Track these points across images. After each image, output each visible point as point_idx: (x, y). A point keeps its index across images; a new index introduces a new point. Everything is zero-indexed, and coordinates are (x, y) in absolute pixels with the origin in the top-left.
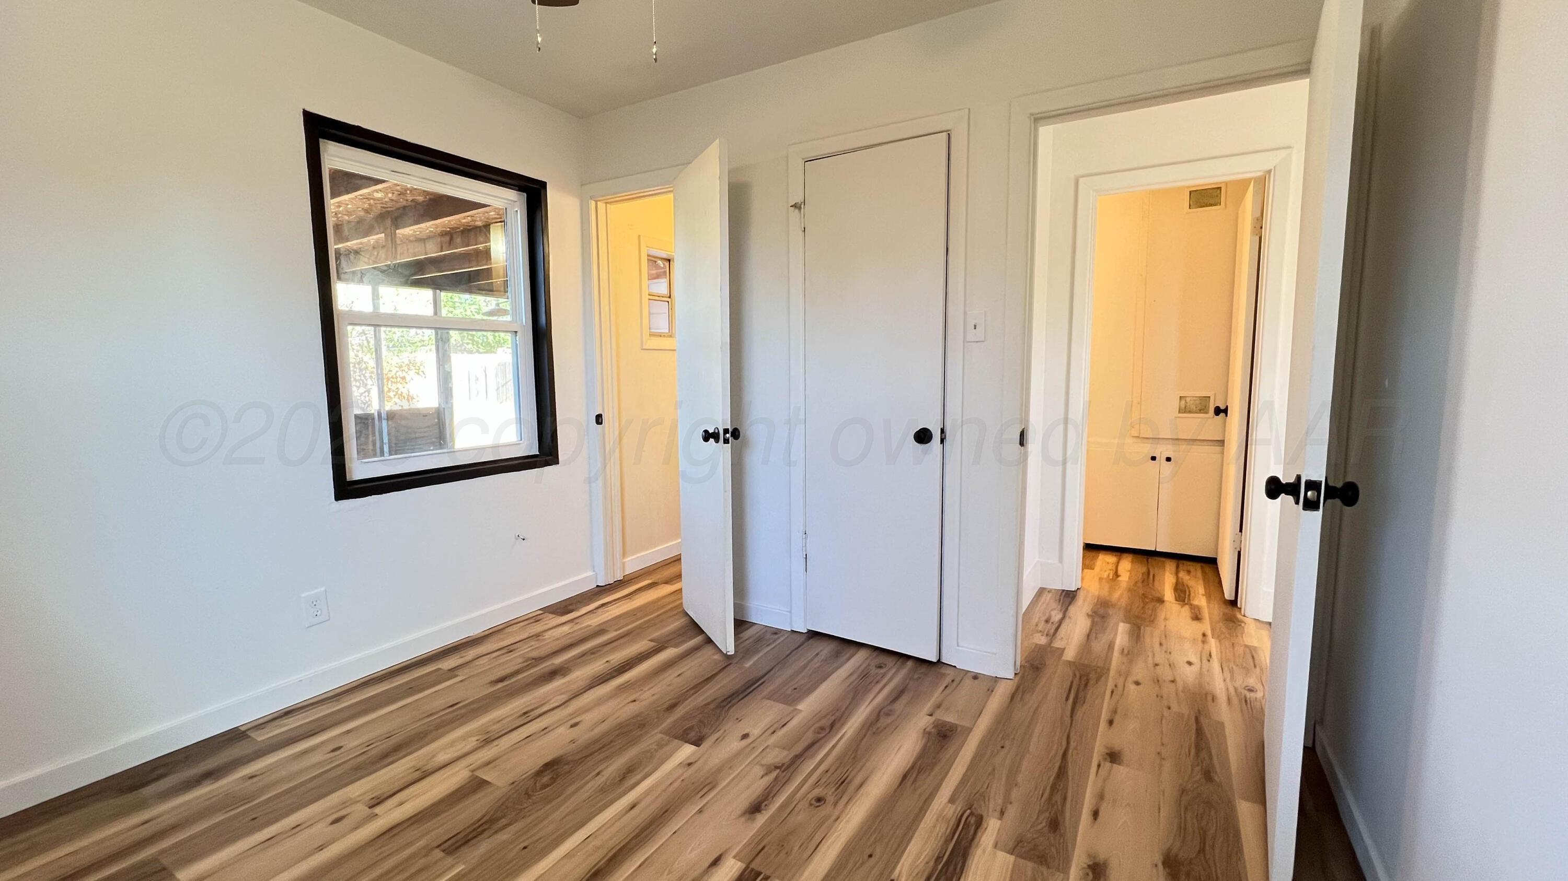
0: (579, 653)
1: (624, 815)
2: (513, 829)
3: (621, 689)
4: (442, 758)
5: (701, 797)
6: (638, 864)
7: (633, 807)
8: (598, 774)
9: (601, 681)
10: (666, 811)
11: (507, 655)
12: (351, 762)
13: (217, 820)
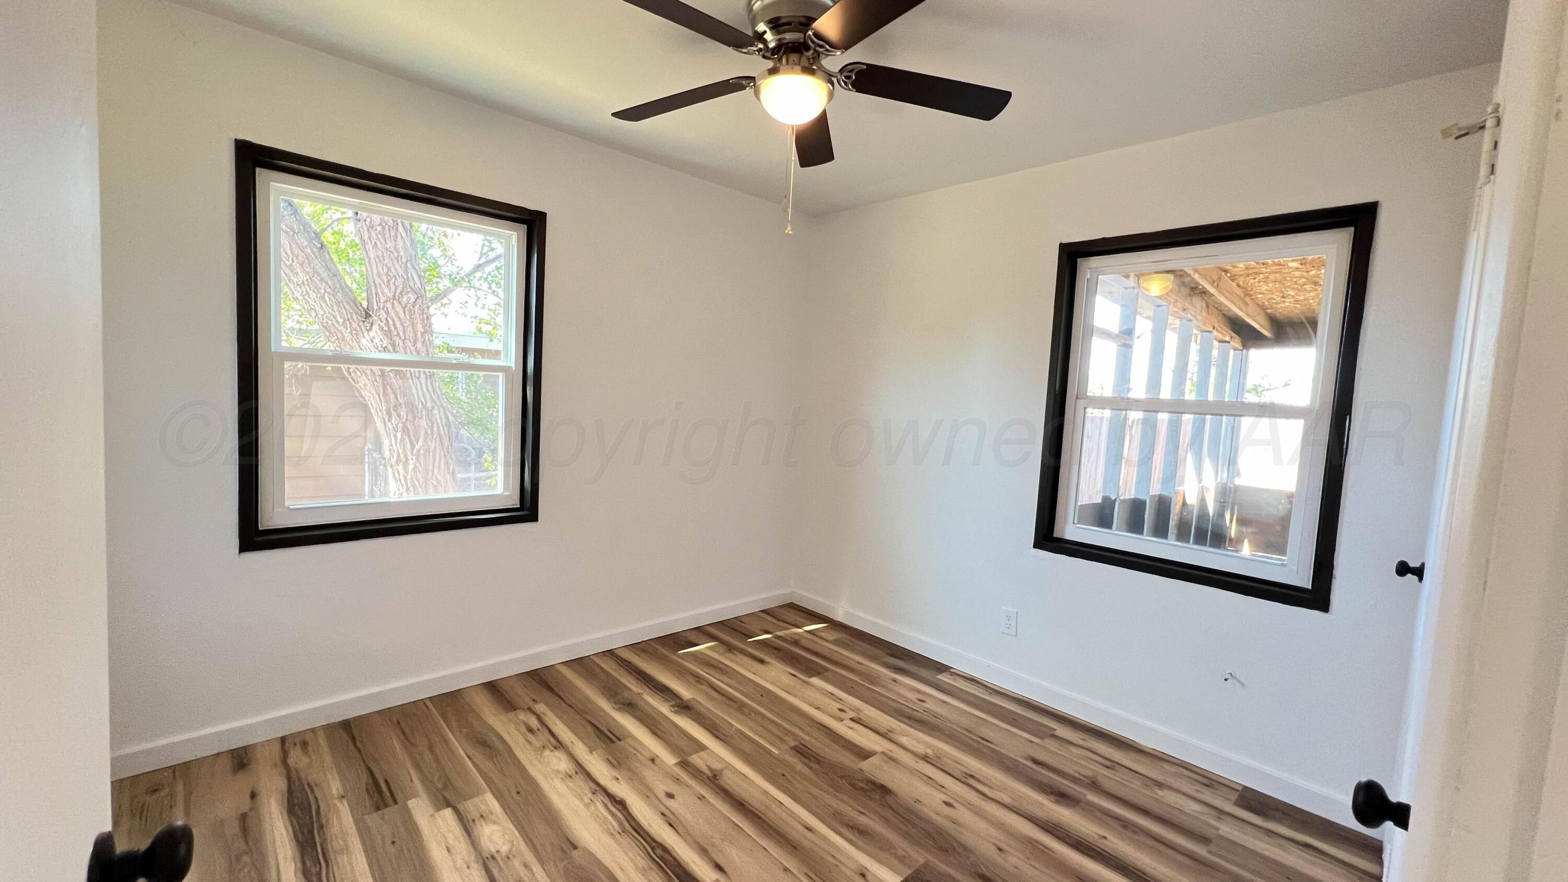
0: (1117, 813)
1: (800, 823)
2: (807, 771)
3: (1032, 844)
4: (904, 740)
5: (806, 874)
6: (738, 823)
7: (809, 829)
8: (863, 813)
9: (1049, 829)
10: (795, 848)
11: (1098, 765)
12: (903, 707)
13: (853, 678)
